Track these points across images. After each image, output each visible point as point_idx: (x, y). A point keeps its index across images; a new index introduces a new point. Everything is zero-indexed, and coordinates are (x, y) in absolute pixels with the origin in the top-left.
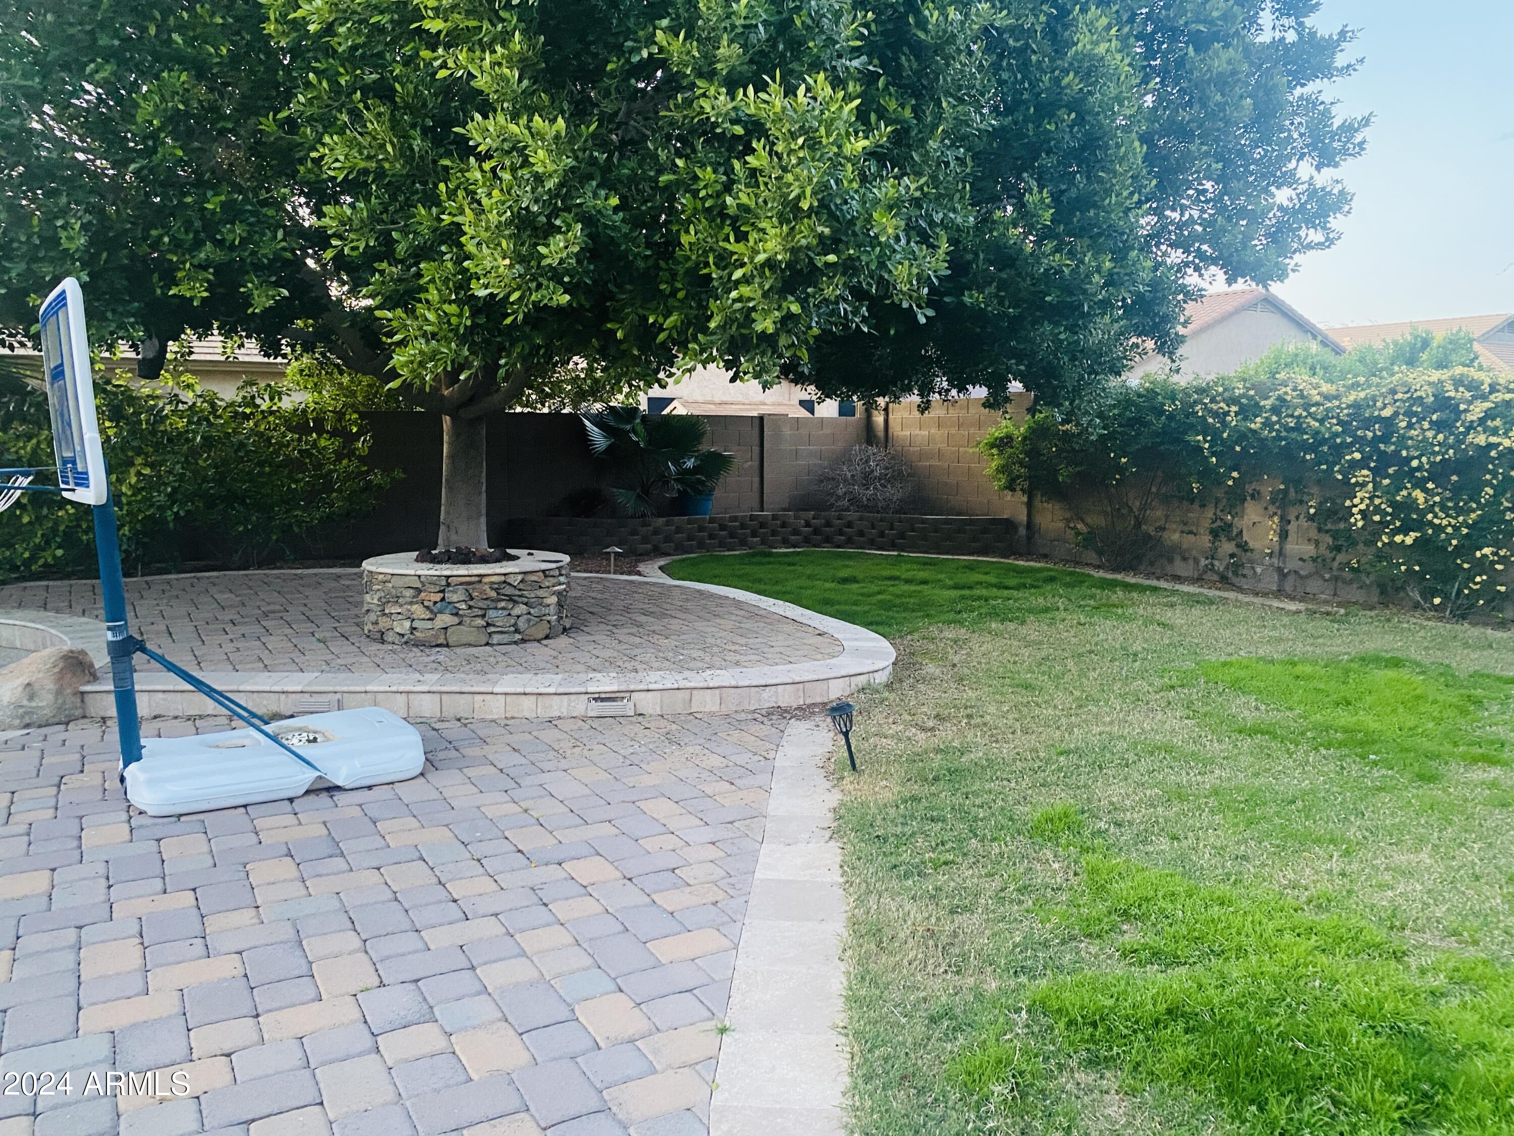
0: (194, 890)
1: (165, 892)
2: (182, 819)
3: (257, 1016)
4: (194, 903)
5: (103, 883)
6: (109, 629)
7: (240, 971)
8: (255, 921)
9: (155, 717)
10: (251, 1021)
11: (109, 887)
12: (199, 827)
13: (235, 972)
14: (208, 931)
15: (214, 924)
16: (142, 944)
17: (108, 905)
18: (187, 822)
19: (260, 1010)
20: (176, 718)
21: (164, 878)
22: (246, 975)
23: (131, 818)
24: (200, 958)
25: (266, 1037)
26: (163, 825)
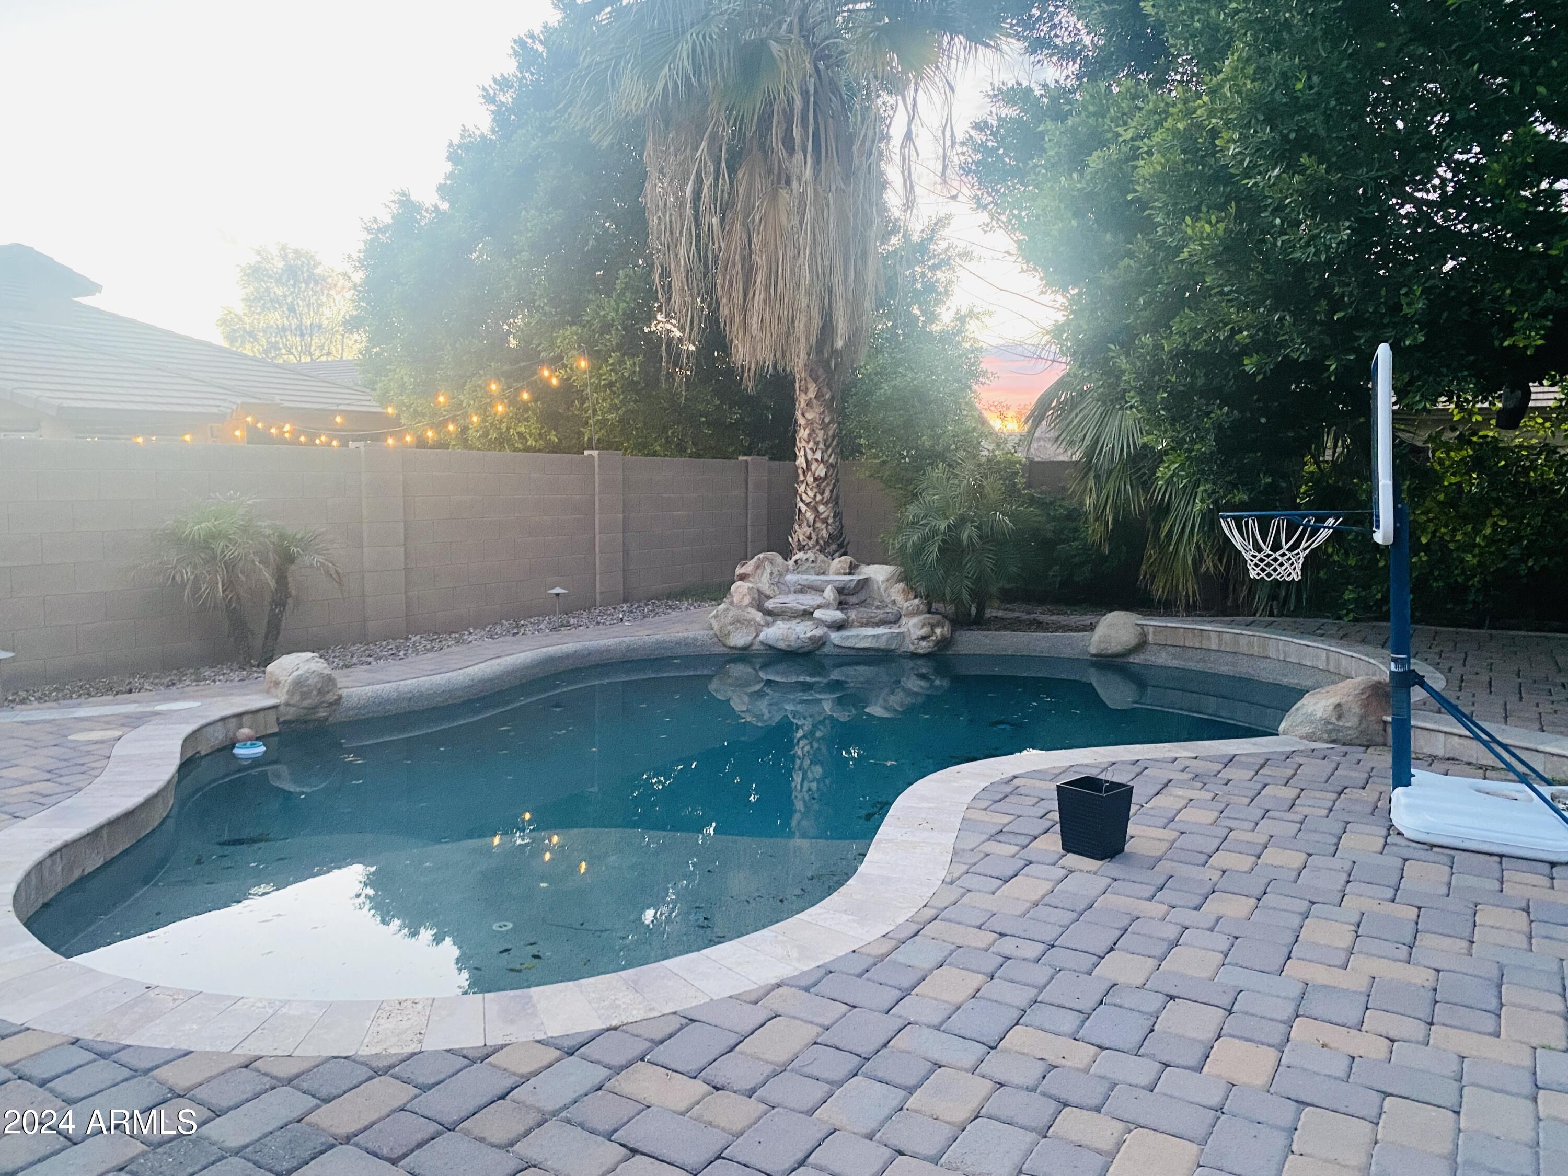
0: (1419, 908)
1: (1393, 901)
2: (1435, 849)
3: (1432, 1024)
4: (1415, 917)
5: (1344, 877)
6: (1394, 660)
7: (1429, 985)
8: (1465, 951)
9: (1448, 759)
10: (1423, 1026)
11: (1348, 882)
12: (1446, 860)
13: (1426, 984)
14: (1417, 943)
15: (1424, 940)
16: (1356, 932)
17: (1341, 894)
18: (1437, 852)
19: (1435, 1020)
20: (1469, 764)
21: (1397, 891)
22: (1435, 990)
23: (1389, 834)
24: (1400, 961)
25: (1431, 1042)
26: (1415, 849)
